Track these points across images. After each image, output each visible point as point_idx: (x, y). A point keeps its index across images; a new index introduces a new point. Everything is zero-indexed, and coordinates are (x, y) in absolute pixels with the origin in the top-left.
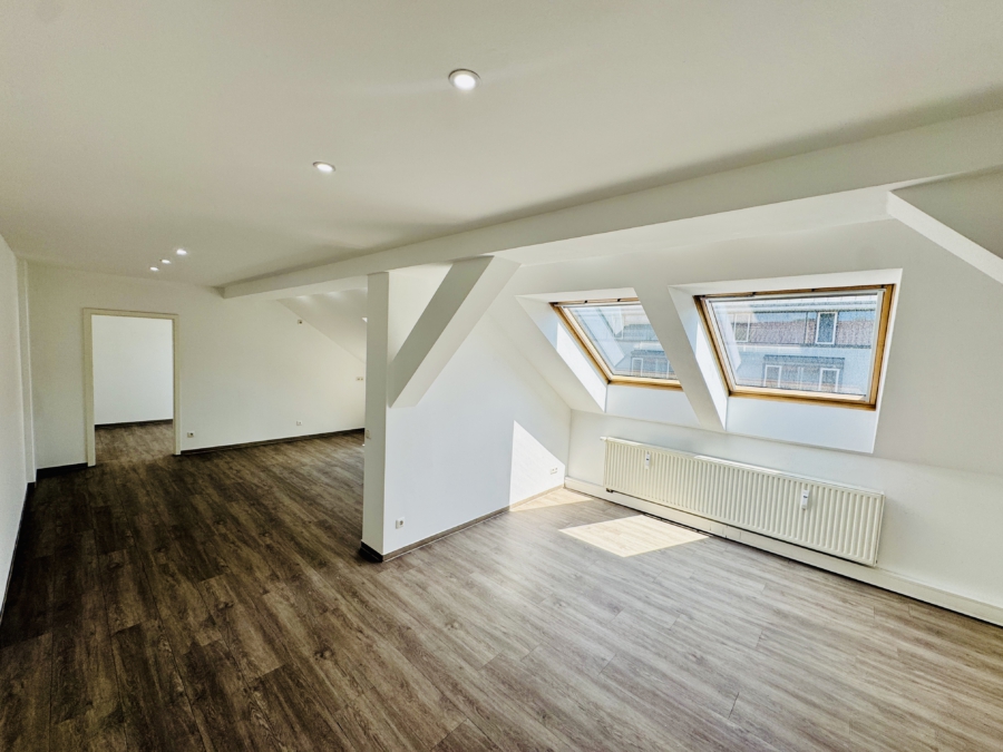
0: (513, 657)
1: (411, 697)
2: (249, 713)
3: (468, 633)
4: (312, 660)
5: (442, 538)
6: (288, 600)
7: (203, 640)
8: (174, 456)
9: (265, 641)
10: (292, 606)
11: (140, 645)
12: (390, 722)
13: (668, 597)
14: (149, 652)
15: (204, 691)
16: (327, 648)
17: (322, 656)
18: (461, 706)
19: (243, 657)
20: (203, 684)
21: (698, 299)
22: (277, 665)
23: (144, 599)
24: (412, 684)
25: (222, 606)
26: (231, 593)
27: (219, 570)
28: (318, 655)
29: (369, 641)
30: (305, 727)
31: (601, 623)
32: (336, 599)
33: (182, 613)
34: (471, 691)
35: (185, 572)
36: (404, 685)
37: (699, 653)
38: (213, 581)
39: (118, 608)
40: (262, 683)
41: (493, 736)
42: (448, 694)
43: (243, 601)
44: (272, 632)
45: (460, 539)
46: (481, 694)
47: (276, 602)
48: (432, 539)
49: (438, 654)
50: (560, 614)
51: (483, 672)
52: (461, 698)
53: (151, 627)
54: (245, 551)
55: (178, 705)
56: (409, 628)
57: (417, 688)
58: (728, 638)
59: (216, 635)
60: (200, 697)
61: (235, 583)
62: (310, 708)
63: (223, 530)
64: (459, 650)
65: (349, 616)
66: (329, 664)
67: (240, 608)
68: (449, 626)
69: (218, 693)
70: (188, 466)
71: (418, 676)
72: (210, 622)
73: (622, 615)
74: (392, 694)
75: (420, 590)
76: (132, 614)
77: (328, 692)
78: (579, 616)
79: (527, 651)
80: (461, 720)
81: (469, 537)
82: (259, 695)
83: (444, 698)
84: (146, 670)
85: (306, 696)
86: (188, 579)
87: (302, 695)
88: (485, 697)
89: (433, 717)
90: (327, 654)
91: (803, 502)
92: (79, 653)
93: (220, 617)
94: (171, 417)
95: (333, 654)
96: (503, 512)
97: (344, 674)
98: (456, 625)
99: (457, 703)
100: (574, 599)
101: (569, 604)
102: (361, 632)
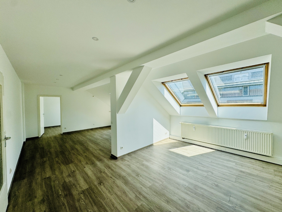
0: (157, 184)
1: (127, 196)
2: (80, 200)
3: (143, 178)
4: (97, 186)
5: (134, 152)
6: (91, 169)
7: (67, 180)
8: (61, 134)
9: (84, 181)
10: (92, 171)
11: (50, 182)
12: (120, 203)
13: (204, 167)
14: (52, 183)
15: (67, 194)
16: (102, 182)
17: (100, 184)
18: (142, 199)
19: (78, 185)
20: (67, 192)
21: (206, 76)
22: (88, 187)
23: (52, 170)
24: (127, 192)
25: (72, 171)
26: (75, 168)
27: (72, 162)
28: (99, 184)
29: (114, 180)
30: (95, 204)
31: (184, 175)
32: (104, 169)
33: (62, 173)
34: (145, 194)
35: (63, 163)
36: (124, 193)
37: (216, 183)
38: (70, 165)
39: (45, 172)
40: (83, 192)
41: (152, 207)
42: (138, 195)
43: (78, 170)
44: (86, 178)
45: (139, 153)
46: (148, 195)
47: (87, 170)
48: (132, 153)
49: (134, 184)
50: (171, 173)
51: (148, 189)
52: (142, 196)
53: (53, 177)
54: (79, 157)
55: (60, 198)
56: (125, 177)
57: (128, 193)
58: (225, 179)
59: (71, 179)
60: (66, 196)
61: (76, 165)
62: (97, 199)
63: (73, 152)
64: (140, 183)
65: (108, 174)
66: (102, 187)
67: (77, 172)
68: (137, 176)
69: (71, 194)
70: (65, 136)
71: (129, 190)
72: (69, 176)
73: (190, 172)
74: (121, 195)
75: (128, 167)
76: (48, 174)
77: (102, 194)
78: (176, 173)
79: (161, 183)
80: (142, 202)
81: (142, 152)
82: (82, 195)
83: (136, 196)
84: (51, 188)
85: (96, 195)
86: (64, 164)
87: (95, 195)
88: (149, 196)
89: (133, 202)
90: (102, 184)
91: (245, 137)
92: (34, 184)
93: (72, 174)
94: (60, 125)
95: (103, 184)
96: (152, 145)
97: (107, 189)
98: (139, 176)
99: (140, 198)
100: (175, 168)
101: (173, 170)
102: (111, 178)
